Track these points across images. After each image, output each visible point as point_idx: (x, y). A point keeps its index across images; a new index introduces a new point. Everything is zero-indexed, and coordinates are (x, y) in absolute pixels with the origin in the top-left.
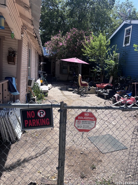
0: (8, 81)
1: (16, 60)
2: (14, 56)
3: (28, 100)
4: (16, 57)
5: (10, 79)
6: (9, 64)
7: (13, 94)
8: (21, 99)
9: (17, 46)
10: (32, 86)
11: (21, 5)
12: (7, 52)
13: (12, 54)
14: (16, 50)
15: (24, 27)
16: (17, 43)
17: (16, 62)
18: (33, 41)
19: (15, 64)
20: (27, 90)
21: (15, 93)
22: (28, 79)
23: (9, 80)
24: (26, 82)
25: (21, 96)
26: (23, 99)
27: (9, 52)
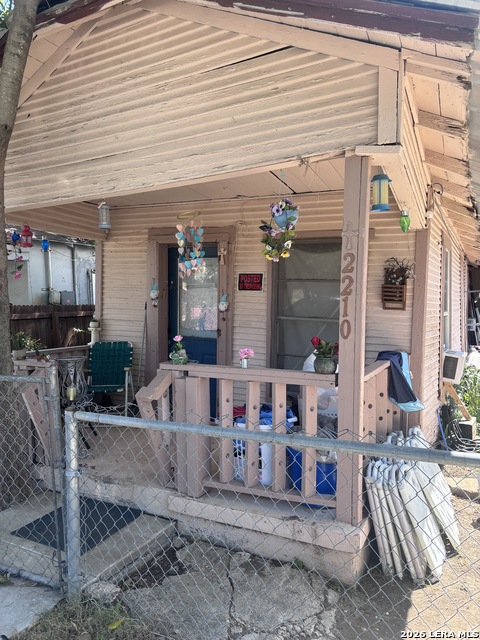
0: (388, 364)
1: (408, 294)
2: (403, 283)
3: (446, 430)
4: (409, 286)
5: (395, 359)
6: (385, 308)
7: (402, 406)
8: (424, 426)
9: (412, 249)
10: (457, 380)
11: (438, 127)
12: (381, 273)
13: (398, 278)
14: (410, 264)
15: (435, 187)
16: (412, 242)
17: (408, 302)
18: (455, 223)
19: (403, 309)
20: (439, 392)
21: (411, 404)
22: (444, 354)
23: (392, 363)
24: (437, 365)
25: (424, 413)
26: (430, 427)
27: (388, 273)
